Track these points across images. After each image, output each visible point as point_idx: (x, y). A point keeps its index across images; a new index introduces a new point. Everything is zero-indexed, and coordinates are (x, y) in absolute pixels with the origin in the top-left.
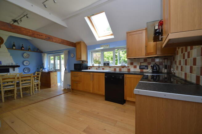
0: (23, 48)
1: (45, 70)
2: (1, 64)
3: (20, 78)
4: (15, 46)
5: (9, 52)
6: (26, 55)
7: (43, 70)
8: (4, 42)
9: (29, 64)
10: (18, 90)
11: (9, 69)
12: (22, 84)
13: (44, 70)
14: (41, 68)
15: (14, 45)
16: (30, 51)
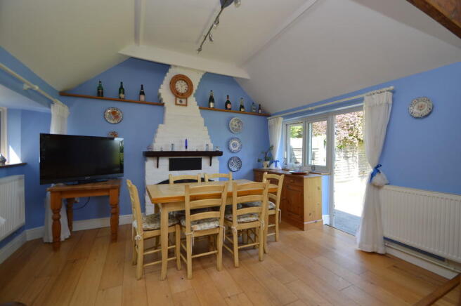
0: (229, 106)
1: (276, 166)
2: (186, 147)
3: (235, 195)
4: (213, 101)
5: (202, 115)
6: (234, 123)
7: (270, 164)
8: (194, 91)
9: (241, 148)
10: (229, 233)
11: (201, 159)
12: (239, 217)
13: (274, 164)
14: (266, 160)
15: (211, 99)
16: (244, 113)
